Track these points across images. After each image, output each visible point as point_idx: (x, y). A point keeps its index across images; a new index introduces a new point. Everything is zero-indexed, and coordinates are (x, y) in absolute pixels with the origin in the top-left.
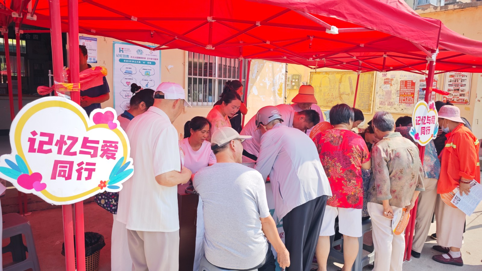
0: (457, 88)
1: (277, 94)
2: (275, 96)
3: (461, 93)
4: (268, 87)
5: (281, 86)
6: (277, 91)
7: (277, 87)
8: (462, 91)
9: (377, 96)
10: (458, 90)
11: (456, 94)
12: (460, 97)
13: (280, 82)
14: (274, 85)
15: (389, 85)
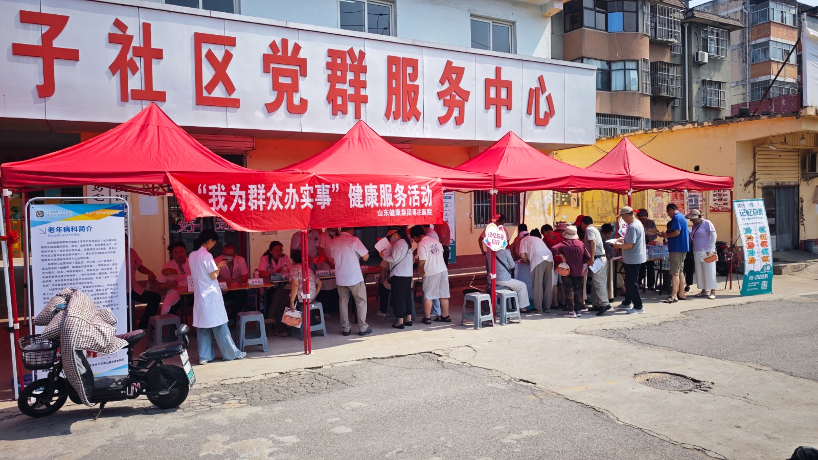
0: (720, 197)
1: (546, 213)
2: (544, 215)
3: (724, 202)
4: (537, 207)
5: (549, 206)
6: (546, 211)
7: (546, 207)
8: (725, 200)
9: (650, 209)
10: (721, 199)
11: (720, 203)
12: (724, 206)
13: (549, 202)
14: (543, 206)
15: (660, 198)
